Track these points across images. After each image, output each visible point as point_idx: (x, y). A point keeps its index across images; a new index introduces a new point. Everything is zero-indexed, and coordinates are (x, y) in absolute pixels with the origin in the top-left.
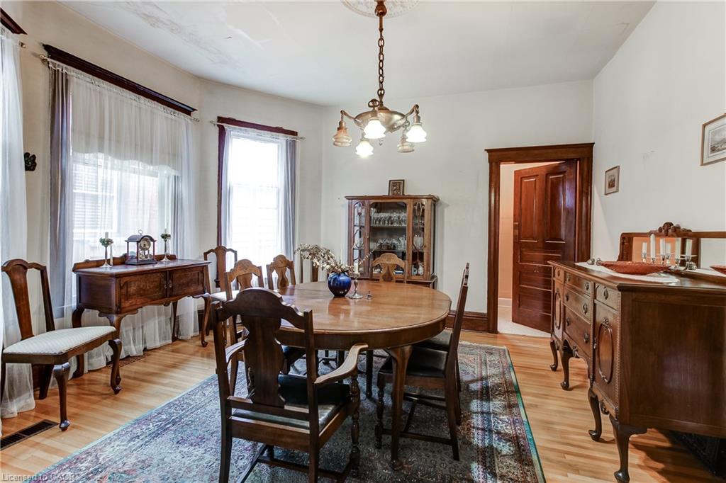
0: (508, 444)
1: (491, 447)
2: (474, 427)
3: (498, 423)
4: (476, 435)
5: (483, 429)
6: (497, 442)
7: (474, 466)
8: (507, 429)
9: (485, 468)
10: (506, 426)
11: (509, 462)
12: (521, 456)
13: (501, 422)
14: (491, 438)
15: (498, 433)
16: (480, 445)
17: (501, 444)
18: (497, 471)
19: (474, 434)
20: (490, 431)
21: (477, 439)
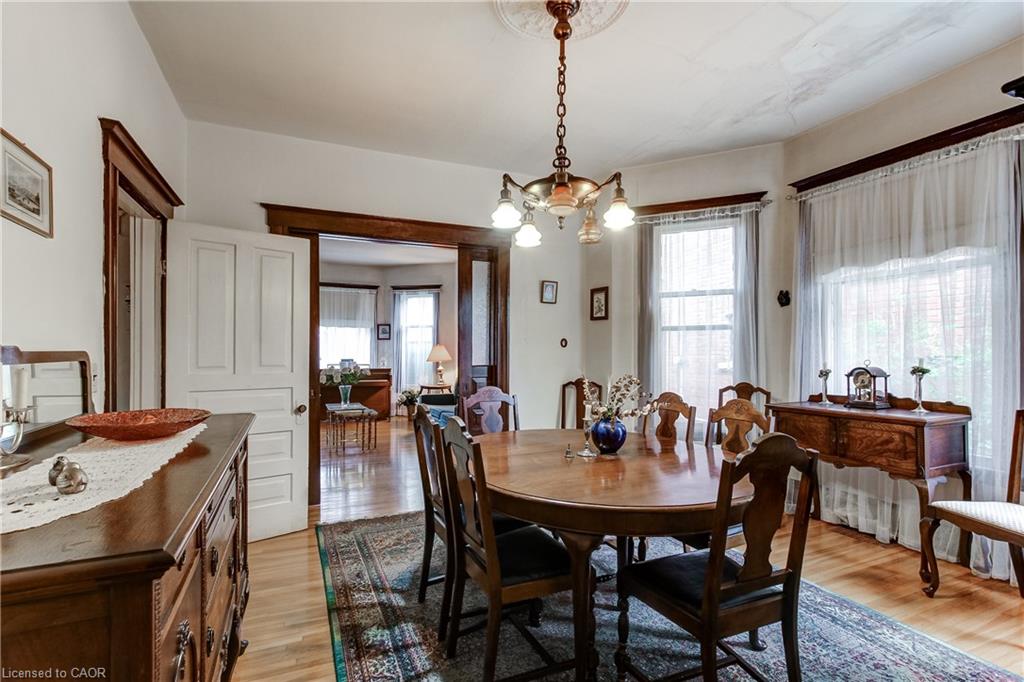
0: (370, 642)
1: (389, 627)
2: (420, 644)
3: (389, 671)
4: (412, 634)
5: (406, 647)
6: (384, 638)
7: (402, 603)
8: (375, 665)
9: (391, 606)
10: (377, 670)
11: (368, 621)
12: (355, 633)
13: (386, 674)
14: (393, 639)
15: (385, 653)
16: (403, 625)
17: (379, 638)
18: (379, 608)
19: (416, 635)
20: (397, 649)
21: (409, 631)
